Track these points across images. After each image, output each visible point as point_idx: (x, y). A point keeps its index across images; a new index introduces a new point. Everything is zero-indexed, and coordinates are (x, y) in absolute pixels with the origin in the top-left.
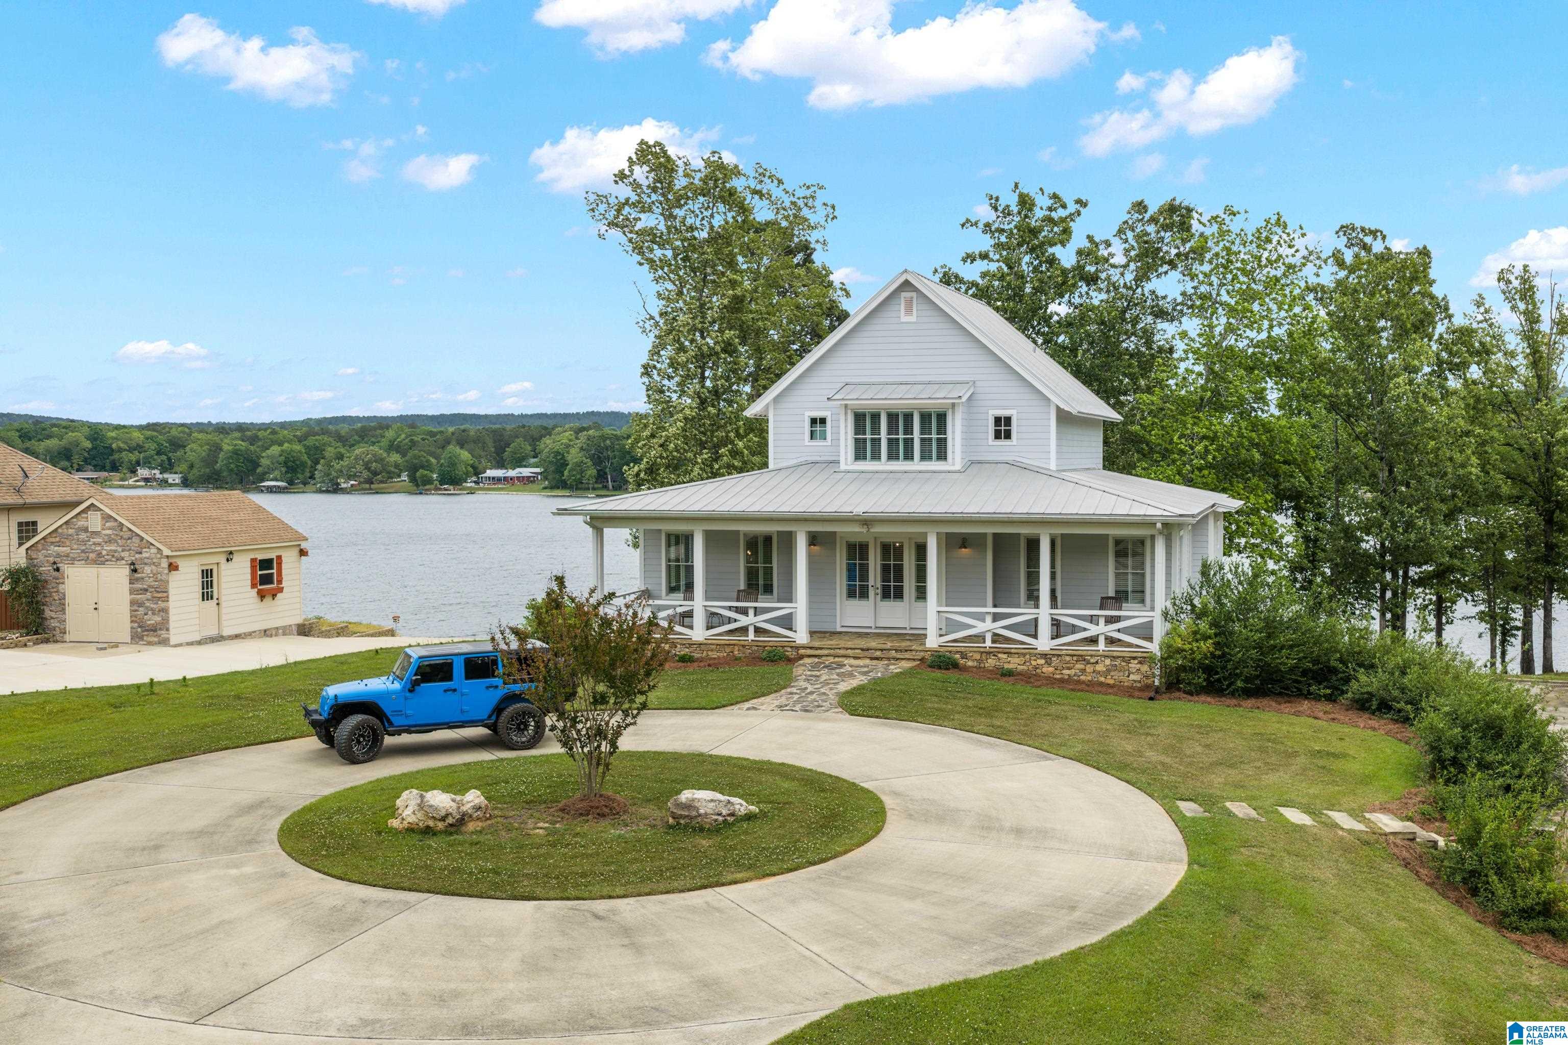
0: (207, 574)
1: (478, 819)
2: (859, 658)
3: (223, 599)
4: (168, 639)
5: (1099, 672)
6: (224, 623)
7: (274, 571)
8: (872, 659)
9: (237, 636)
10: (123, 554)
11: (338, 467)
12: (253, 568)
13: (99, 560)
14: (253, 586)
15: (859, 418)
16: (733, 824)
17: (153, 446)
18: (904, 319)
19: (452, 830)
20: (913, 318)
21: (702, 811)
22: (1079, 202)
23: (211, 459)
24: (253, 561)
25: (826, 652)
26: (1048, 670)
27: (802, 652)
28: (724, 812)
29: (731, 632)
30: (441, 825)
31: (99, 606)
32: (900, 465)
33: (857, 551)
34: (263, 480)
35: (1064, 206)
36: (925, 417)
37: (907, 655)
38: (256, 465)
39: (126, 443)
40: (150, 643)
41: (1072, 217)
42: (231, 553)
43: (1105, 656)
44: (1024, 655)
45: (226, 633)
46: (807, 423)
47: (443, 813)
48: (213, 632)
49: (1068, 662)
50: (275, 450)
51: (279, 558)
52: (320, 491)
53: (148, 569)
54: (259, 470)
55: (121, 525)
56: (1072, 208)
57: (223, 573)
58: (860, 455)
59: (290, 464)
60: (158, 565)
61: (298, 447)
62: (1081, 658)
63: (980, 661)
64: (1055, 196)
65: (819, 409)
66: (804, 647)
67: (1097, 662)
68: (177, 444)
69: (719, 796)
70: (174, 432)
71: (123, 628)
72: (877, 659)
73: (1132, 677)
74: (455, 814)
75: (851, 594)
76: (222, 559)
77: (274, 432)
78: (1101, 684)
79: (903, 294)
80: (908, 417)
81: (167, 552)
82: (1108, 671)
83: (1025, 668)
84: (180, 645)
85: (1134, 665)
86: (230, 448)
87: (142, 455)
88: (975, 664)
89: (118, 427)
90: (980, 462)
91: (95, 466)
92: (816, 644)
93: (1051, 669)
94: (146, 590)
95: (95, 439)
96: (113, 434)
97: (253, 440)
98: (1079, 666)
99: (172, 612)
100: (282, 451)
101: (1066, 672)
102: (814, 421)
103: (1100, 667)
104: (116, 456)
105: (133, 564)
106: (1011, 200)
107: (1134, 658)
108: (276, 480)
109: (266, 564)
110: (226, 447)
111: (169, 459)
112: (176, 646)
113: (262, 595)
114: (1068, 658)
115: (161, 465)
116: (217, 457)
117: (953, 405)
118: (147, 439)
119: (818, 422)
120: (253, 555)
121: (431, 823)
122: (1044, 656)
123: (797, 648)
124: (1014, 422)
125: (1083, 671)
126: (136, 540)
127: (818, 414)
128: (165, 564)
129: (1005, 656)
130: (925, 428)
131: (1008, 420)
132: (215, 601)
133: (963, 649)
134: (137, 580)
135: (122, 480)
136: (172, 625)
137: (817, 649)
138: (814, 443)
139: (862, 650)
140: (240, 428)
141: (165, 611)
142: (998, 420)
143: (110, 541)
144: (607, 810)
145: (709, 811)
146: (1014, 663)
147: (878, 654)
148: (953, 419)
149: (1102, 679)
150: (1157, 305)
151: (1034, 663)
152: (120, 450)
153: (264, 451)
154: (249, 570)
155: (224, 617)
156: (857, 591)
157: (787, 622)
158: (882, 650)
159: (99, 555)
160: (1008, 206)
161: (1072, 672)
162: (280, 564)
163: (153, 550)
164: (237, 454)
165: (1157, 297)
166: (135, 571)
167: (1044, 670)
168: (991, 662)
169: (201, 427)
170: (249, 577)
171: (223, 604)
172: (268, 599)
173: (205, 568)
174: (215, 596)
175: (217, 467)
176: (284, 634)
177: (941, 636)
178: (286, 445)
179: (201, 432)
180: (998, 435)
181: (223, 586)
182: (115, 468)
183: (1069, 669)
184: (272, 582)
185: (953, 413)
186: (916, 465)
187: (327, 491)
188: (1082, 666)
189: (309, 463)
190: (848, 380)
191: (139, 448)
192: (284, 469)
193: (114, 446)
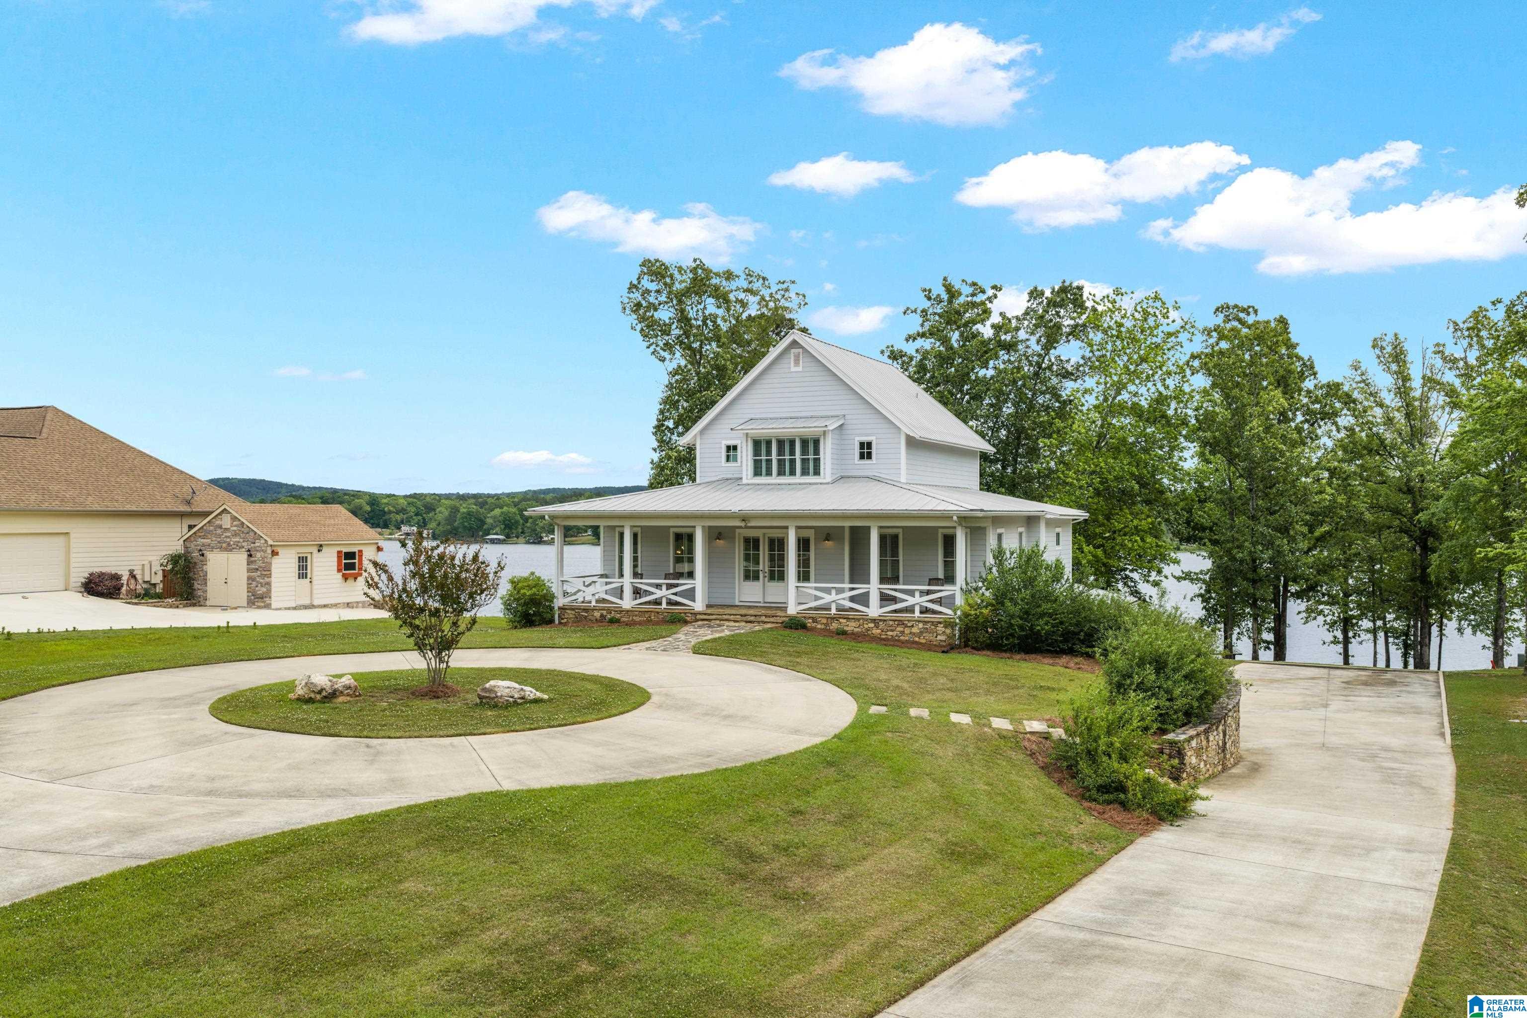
0: (303, 562)
1: (348, 695)
2: (737, 621)
3: (314, 578)
4: (270, 604)
5: (914, 634)
6: (315, 596)
7: (356, 561)
8: (747, 622)
9: (325, 606)
10: (243, 544)
11: (541, 524)
12: (339, 557)
13: (229, 548)
14: (339, 570)
15: (757, 444)
16: (521, 704)
17: (413, 509)
18: (793, 369)
19: (326, 700)
20: (800, 369)
21: (499, 694)
22: (994, 287)
23: (451, 519)
24: (339, 552)
25: (714, 617)
26: (876, 632)
27: (698, 617)
28: (516, 696)
29: (649, 603)
30: (318, 697)
31: (228, 580)
32: (786, 479)
33: (752, 544)
34: (488, 534)
35: (983, 292)
36: (805, 443)
37: (772, 620)
38: (482, 522)
39: (394, 507)
40: (259, 607)
41: (990, 299)
42: (321, 546)
43: (919, 621)
44: (859, 620)
45: (316, 603)
46: (724, 450)
47: (319, 689)
48: (307, 602)
49: (892, 626)
50: (497, 511)
51: (360, 551)
52: (528, 543)
53: (259, 555)
54: (485, 527)
55: (243, 523)
56: (990, 292)
57: (315, 560)
58: (757, 472)
59: (507, 522)
60: (265, 552)
61: (513, 510)
62: (901, 623)
63: (826, 624)
64: (974, 284)
65: (731, 439)
66: (700, 614)
67: (913, 626)
68: (430, 508)
69: (517, 686)
70: (428, 499)
71: (243, 595)
72: (750, 622)
73: (939, 638)
74: (327, 689)
75: (747, 577)
76: (314, 550)
77: (498, 499)
78: (916, 643)
79: (793, 351)
80: (792, 443)
81: (270, 542)
82: (921, 632)
83: (859, 630)
84: (280, 609)
85: (940, 628)
86: (465, 510)
87: (405, 516)
88: (823, 627)
89: (389, 496)
90: (849, 477)
91: (372, 524)
92: (709, 611)
93: (879, 631)
94: (257, 569)
95: (373, 504)
96: (385, 501)
97: (483, 505)
98: (900, 629)
99: (273, 585)
100: (502, 513)
101: (890, 633)
102: (729, 448)
103: (915, 630)
104: (387, 517)
105: (249, 551)
106: (939, 290)
107: (940, 623)
108: (496, 534)
109: (350, 555)
110: (463, 510)
111: (424, 519)
112: (277, 609)
113: (346, 578)
114: (891, 623)
115: (418, 523)
116: (455, 517)
117: (825, 432)
118: (409, 504)
119: (730, 449)
120: (339, 549)
121: (312, 695)
122: (874, 620)
123: (696, 614)
124: (874, 446)
125: (903, 632)
126: (252, 534)
127: (731, 443)
128: (269, 551)
129: (845, 621)
130: (804, 451)
131: (869, 445)
132: (308, 580)
133: (814, 616)
134: (252, 562)
135: (391, 534)
136: (273, 594)
137: (709, 614)
138: (729, 464)
139: (742, 615)
140: (475, 496)
141: (269, 584)
142: (862, 445)
143: (235, 534)
144: (442, 694)
145: (504, 694)
146: (851, 627)
147: (752, 618)
148: (824, 443)
149: (917, 639)
150: (1063, 368)
151: (866, 626)
152: (390, 512)
153: (489, 513)
154: (336, 559)
155: (315, 592)
156: (751, 576)
157: (690, 594)
158: (755, 616)
159: (229, 544)
160: (939, 295)
161: (894, 633)
162: (361, 556)
163: (262, 541)
164: (469, 514)
165: (1062, 361)
166: (250, 556)
167: (874, 632)
168: (834, 626)
169: (448, 497)
170: (336, 564)
171: (314, 582)
172: (350, 581)
173: (301, 555)
174: (309, 576)
175: (456, 524)
176: (363, 607)
177: (800, 604)
178: (505, 508)
179: (447, 499)
180: (862, 456)
181: (315, 569)
182: (386, 526)
183: (892, 631)
184: (354, 569)
185: (824, 438)
186: (798, 479)
187: (534, 543)
188: (902, 629)
189: (521, 521)
190: (753, 416)
191: (403, 511)
192: (503, 527)
193: (386, 509)
